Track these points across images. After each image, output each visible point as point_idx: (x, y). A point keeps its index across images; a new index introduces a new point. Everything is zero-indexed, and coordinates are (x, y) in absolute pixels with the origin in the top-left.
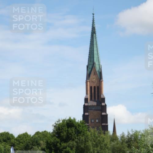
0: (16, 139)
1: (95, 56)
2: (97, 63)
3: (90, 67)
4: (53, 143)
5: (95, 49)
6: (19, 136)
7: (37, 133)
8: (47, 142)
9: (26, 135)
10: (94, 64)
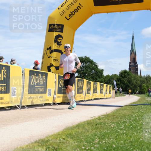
0: (105, 77)
1: (134, 47)
2: (134, 49)
3: (132, 50)
4: (119, 79)
5: (134, 44)
6: (106, 76)
7: (113, 75)
8: (117, 78)
9: (108, 75)
10: (133, 49)
